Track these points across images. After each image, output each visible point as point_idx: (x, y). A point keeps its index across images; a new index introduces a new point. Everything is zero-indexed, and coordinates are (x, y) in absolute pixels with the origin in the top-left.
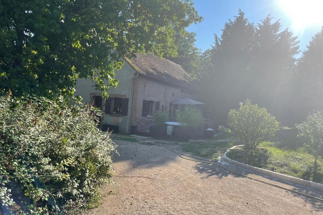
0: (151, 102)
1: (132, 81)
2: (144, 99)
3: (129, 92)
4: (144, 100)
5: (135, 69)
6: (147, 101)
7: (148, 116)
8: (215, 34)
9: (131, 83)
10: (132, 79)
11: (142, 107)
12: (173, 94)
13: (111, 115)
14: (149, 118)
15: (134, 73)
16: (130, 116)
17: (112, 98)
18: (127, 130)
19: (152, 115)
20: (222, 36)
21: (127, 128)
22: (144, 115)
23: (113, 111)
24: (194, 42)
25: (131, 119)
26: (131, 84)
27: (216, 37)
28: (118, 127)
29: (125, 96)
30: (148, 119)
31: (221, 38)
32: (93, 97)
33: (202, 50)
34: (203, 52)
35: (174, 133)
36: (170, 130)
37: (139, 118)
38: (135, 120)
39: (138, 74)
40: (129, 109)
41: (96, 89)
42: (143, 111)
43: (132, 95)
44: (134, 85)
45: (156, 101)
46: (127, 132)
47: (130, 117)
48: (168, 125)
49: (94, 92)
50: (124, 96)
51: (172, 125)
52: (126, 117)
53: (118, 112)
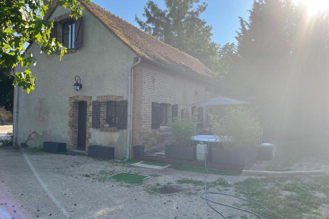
0: (165, 106)
1: (131, 71)
2: (153, 101)
3: (128, 90)
4: (153, 103)
5: (135, 52)
6: (158, 104)
7: (161, 127)
8: (240, 18)
9: (130, 74)
10: (131, 69)
11: (150, 114)
12: (196, 93)
13: (102, 130)
14: (164, 131)
15: (134, 58)
16: (131, 129)
17: (102, 102)
18: (128, 153)
19: (168, 125)
20: (250, 17)
21: (127, 151)
22: (155, 125)
23: (104, 124)
24: (210, 36)
25: (133, 134)
26: (130, 77)
27: (242, 21)
28: (113, 148)
29: (122, 97)
30: (162, 132)
31: (250, 20)
32: (74, 102)
33: (220, 45)
34: (222, 46)
35: (209, 156)
36: (201, 151)
37: (147, 132)
38: (141, 137)
39: (140, 59)
40: (129, 117)
41: (77, 90)
42: (152, 121)
43: (132, 95)
44: (135, 78)
45: (173, 104)
46: (128, 157)
47: (131, 131)
48: (198, 142)
49: (74, 95)
50: (119, 97)
51: (205, 143)
52: (125, 131)
53: (112, 124)
